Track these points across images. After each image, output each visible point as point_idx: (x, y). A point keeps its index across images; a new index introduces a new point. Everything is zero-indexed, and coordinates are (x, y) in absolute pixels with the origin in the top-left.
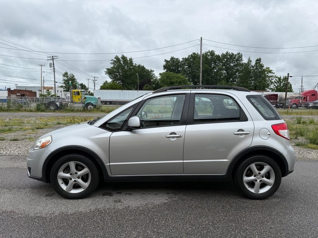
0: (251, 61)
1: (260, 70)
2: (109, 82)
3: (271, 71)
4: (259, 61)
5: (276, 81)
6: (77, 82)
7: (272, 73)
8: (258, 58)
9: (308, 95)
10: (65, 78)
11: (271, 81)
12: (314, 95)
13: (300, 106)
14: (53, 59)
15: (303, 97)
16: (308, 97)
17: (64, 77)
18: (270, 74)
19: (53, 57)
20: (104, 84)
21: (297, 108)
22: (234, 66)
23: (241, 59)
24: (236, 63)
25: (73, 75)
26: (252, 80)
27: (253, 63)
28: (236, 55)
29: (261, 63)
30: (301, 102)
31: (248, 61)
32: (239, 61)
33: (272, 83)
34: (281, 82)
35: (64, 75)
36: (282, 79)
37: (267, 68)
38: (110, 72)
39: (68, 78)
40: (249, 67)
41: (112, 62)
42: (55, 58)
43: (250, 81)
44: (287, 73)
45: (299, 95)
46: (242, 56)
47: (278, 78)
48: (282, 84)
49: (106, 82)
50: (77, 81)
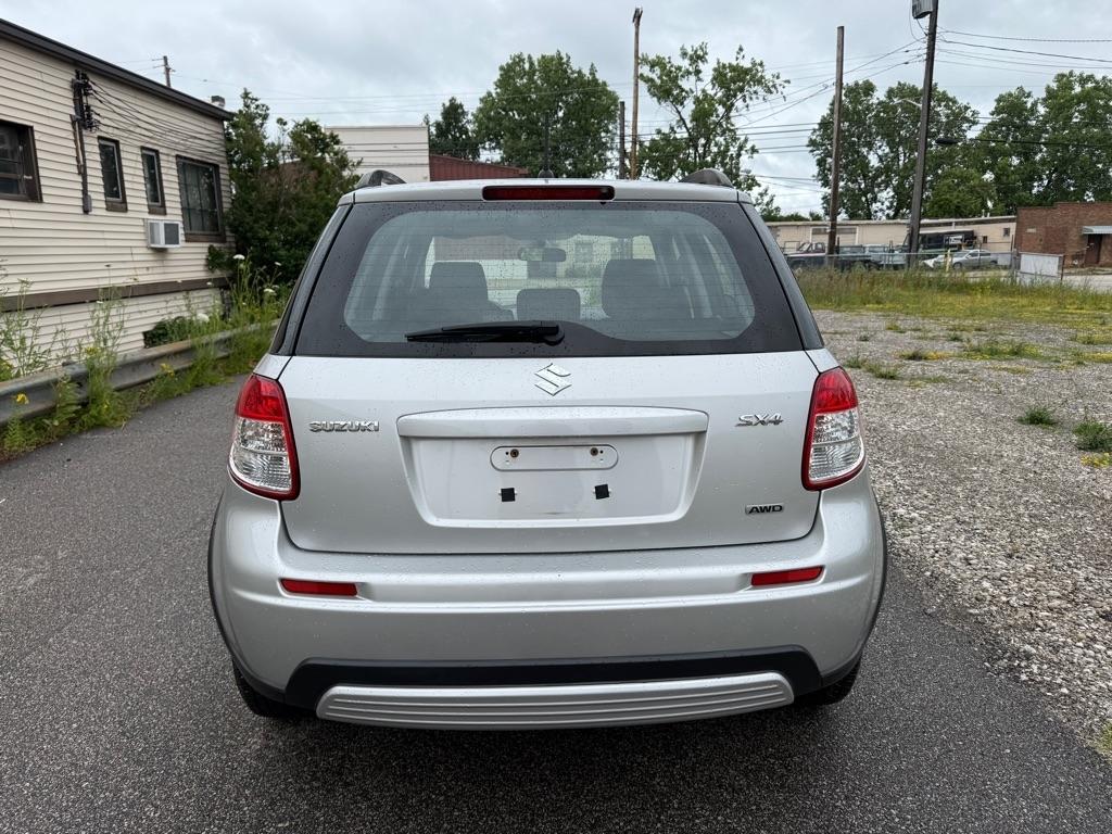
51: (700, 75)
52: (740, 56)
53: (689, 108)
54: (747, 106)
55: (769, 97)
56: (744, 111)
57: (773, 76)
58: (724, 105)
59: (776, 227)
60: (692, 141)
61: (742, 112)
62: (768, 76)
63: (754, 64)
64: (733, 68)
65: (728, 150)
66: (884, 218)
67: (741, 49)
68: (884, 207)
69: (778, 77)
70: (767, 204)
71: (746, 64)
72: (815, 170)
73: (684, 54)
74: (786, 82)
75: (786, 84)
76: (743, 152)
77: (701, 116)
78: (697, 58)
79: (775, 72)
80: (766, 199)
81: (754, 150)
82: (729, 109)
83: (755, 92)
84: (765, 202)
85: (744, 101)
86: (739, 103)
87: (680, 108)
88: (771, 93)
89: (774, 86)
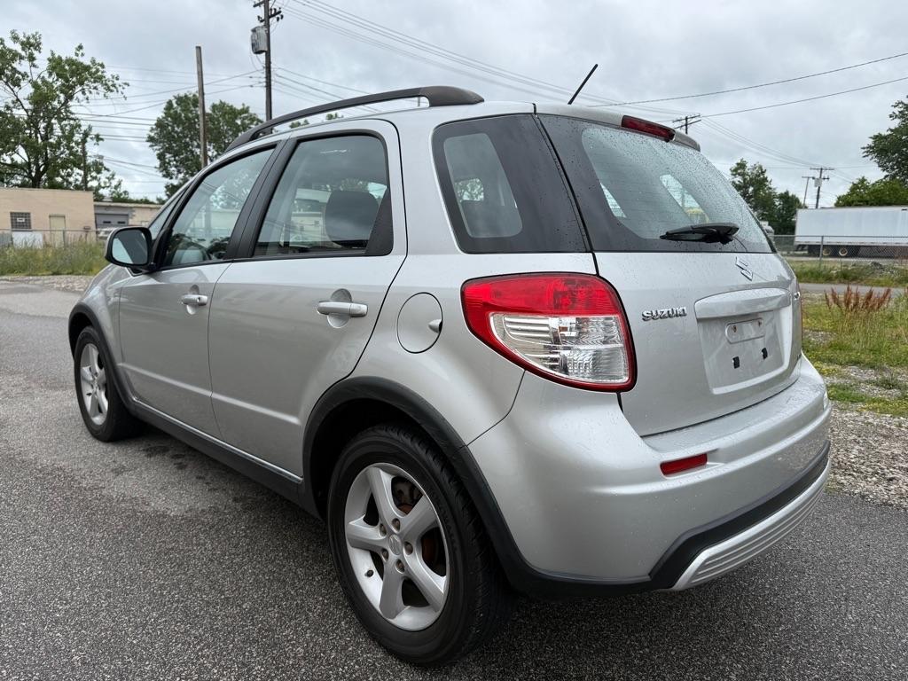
2: (873, 181)
6: (770, 188)
10: (738, 179)
14: (686, 125)
17: (734, 175)
19: (686, 119)
20: (855, 188)
25: (761, 167)
35: (736, 170)
38: (882, 148)
39: (745, 180)
41: (897, 110)
42: (694, 120)
49: (863, 180)
50: (772, 186)
51: (34, 62)
52: (80, 53)
53: (26, 90)
54: (87, 99)
55: (109, 94)
56: (84, 103)
57: (113, 77)
58: (65, 93)
59: (131, 208)
60: (32, 122)
61: (82, 103)
62: (108, 75)
63: (93, 62)
64: (71, 62)
65: (73, 135)
66: (219, 208)
67: (80, 47)
68: (218, 199)
69: (117, 79)
70: (116, 187)
71: (86, 61)
72: (157, 163)
73: (15, 39)
74: (125, 84)
75: (126, 87)
76: (88, 139)
77: (41, 99)
78: (31, 45)
79: (115, 74)
80: (114, 183)
81: (98, 138)
82: (70, 97)
83: (95, 88)
84: (113, 185)
85: (84, 93)
86: (78, 95)
87: (16, 89)
88: (112, 91)
89: (114, 85)
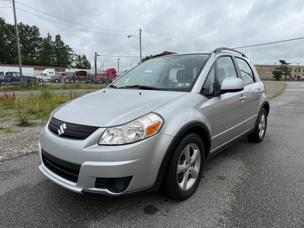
0: (50, 37)
1: (61, 47)
3: (71, 49)
4: (58, 37)
5: (77, 59)
7: (72, 51)
8: (58, 34)
9: (110, 72)
11: (71, 59)
12: (113, 72)
13: (105, 82)
15: (107, 74)
16: (110, 74)
18: (70, 52)
21: (103, 83)
22: (31, 39)
23: (38, 33)
24: (33, 37)
26: (54, 57)
27: (54, 39)
28: (31, 28)
29: (61, 40)
30: (105, 78)
31: (48, 37)
32: (36, 35)
33: (73, 60)
34: (81, 60)
36: (82, 57)
37: (67, 46)
40: (50, 43)
43: (52, 57)
44: (95, 52)
45: (103, 72)
46: (38, 30)
47: (78, 56)
48: (82, 62)
